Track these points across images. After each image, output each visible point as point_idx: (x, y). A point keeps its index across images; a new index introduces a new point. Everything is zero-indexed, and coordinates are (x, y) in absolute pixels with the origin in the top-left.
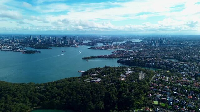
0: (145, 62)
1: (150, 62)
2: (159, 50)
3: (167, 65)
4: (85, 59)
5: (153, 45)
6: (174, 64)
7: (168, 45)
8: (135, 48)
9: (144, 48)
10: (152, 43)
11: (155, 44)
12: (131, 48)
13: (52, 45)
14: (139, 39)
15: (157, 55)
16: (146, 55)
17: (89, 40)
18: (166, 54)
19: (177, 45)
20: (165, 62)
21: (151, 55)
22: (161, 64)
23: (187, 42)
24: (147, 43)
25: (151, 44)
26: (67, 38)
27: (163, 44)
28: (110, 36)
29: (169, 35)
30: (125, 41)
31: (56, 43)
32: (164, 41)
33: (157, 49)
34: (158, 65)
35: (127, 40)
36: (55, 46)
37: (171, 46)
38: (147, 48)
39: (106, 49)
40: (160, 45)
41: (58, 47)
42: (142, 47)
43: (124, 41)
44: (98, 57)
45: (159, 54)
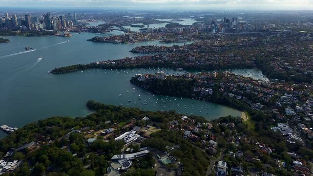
0: (192, 85)
1: (203, 85)
2: (223, 46)
3: (243, 96)
4: (57, 72)
5: (214, 31)
6: (258, 92)
7: (240, 31)
8: (181, 39)
9: (198, 37)
10: (213, 28)
11: (218, 31)
12: (172, 39)
13: (18, 32)
14: (192, 18)
15: (220, 59)
16: (196, 60)
17: (104, 20)
18: (239, 57)
19: (255, 31)
20: (238, 86)
21: (208, 60)
22: (228, 90)
23: (274, 26)
24: (203, 26)
25: (210, 30)
26: (51, 17)
27: (231, 30)
28: (144, 12)
29: (240, 10)
30: (168, 22)
31: (28, 27)
32: (234, 23)
33: (221, 41)
34: (222, 94)
35: (171, 20)
36: (23, 35)
37: (246, 33)
38: (203, 39)
39: (123, 42)
40: (227, 31)
41: (28, 36)
42: (193, 36)
43: (165, 22)
44: (93, 66)
45: (224, 57)
